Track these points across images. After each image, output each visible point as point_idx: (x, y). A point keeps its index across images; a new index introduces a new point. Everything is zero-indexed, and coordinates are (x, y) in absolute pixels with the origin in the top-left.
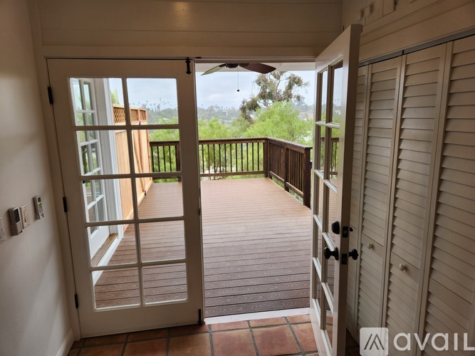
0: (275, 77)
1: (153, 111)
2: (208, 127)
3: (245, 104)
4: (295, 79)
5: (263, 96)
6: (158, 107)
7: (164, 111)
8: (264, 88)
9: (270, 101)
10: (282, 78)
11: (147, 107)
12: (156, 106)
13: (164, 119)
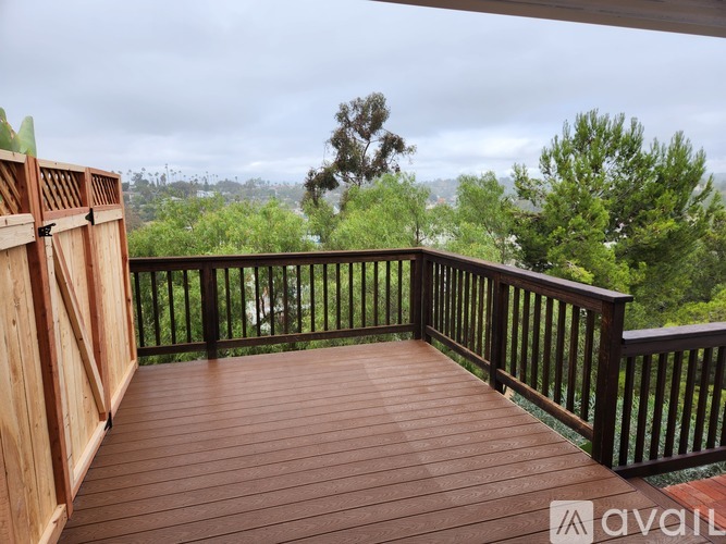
0: (362, 136)
1: (153, 184)
2: (260, 217)
3: (313, 177)
4: (394, 140)
5: (342, 165)
6: (163, 178)
7: (173, 185)
8: (343, 153)
9: (352, 175)
10: (374, 138)
11: (143, 178)
12: (159, 177)
13: (173, 198)
